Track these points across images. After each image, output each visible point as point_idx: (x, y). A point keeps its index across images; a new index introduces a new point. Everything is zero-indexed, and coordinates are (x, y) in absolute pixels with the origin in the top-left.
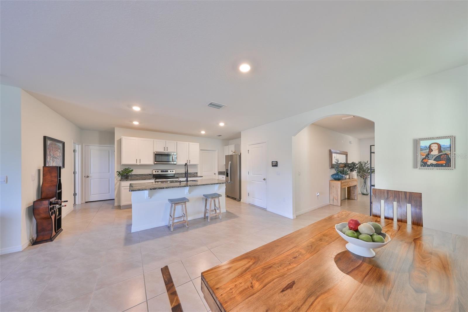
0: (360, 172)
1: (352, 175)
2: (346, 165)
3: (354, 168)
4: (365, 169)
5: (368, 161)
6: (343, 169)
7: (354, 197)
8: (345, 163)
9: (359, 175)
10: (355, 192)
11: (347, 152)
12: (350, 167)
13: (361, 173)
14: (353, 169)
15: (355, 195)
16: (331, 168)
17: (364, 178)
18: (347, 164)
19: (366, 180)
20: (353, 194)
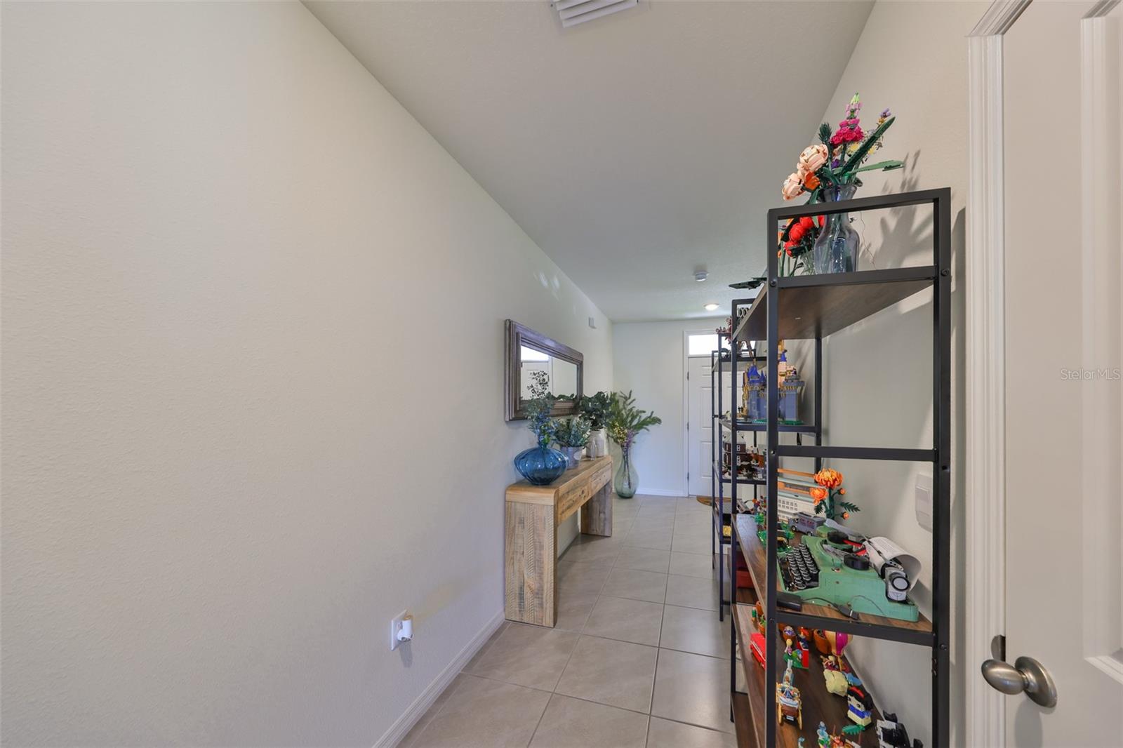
0: (615, 426)
1: (596, 441)
2: (578, 404)
3: (601, 416)
4: (625, 416)
5: (631, 392)
6: (569, 421)
7: (602, 528)
8: (575, 394)
9: (611, 434)
10: (604, 508)
11: (581, 355)
12: (590, 412)
13: (616, 430)
14: (598, 420)
15: (605, 519)
16: (514, 419)
17: (622, 446)
18: (581, 398)
19: (627, 449)
20: (600, 513)
